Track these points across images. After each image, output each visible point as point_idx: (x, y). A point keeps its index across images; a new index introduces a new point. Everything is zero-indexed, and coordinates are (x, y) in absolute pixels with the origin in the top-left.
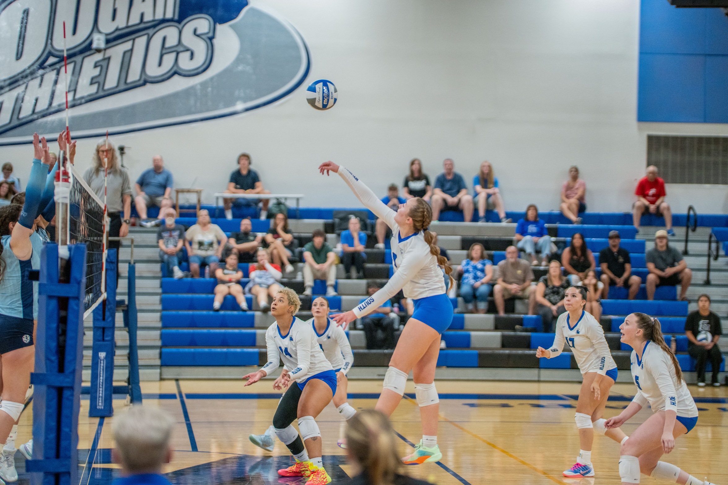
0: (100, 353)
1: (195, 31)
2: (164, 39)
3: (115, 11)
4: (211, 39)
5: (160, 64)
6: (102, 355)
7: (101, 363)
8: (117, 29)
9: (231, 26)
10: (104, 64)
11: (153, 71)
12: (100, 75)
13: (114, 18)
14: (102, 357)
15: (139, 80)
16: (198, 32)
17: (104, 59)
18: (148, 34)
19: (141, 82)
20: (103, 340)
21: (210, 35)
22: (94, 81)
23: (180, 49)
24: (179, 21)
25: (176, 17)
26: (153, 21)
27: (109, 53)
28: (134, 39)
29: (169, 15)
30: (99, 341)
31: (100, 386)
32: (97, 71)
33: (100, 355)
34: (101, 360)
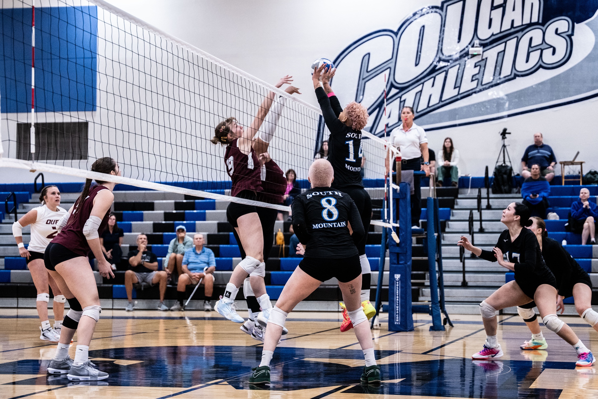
0: (395, 275)
1: (557, 30)
2: (531, 39)
3: (491, 20)
4: (570, 36)
5: (527, 61)
6: (397, 276)
7: (396, 284)
8: (493, 35)
9: (586, 24)
10: (482, 63)
11: (522, 66)
12: (478, 73)
13: (490, 26)
14: (397, 279)
15: (511, 75)
16: (559, 32)
17: (483, 60)
18: (517, 37)
19: (512, 76)
20: (398, 263)
21: (570, 33)
22: (474, 79)
23: (544, 46)
24: (543, 24)
25: (540, 21)
26: (522, 25)
27: (486, 55)
28: (506, 42)
29: (535, 20)
30: (395, 264)
31: (396, 304)
32: (476, 70)
33: (395, 277)
34: (396, 281)
